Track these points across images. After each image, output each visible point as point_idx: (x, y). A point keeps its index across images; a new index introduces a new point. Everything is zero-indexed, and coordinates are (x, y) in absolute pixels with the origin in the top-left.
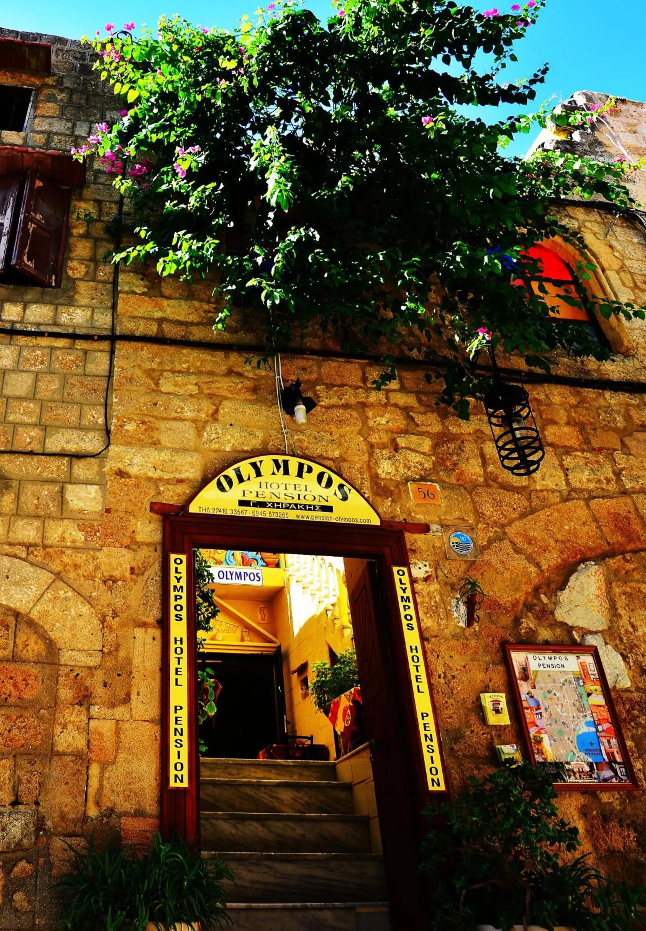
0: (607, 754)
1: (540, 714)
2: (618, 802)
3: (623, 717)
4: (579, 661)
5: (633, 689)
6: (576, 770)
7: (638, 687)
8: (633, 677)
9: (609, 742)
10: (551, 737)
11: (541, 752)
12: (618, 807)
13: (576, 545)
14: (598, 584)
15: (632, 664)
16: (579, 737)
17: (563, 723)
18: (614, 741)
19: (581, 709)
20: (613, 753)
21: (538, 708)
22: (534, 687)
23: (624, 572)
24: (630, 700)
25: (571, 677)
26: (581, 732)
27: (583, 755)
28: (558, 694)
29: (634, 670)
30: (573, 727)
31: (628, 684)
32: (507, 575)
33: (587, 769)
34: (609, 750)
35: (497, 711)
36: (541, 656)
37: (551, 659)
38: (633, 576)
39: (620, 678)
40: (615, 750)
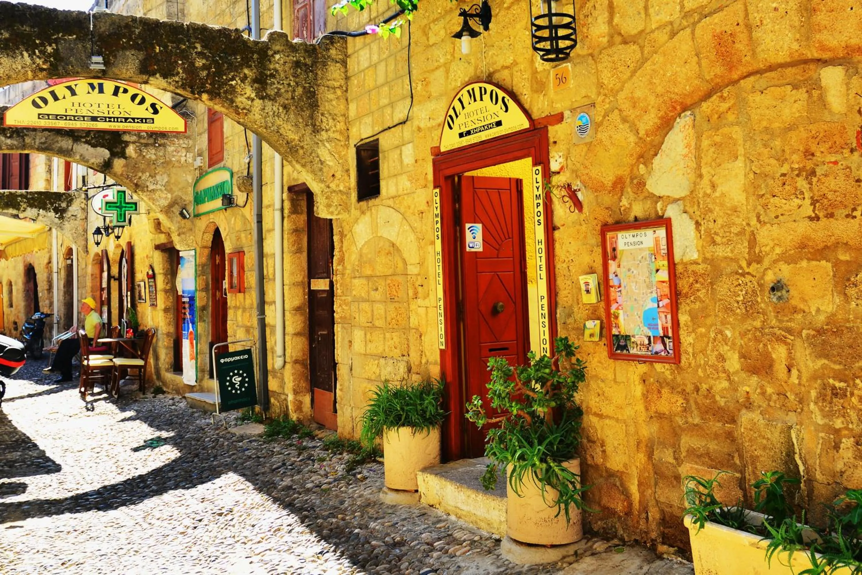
0: (663, 328)
1: (620, 291)
2: (668, 372)
3: (684, 291)
4: (655, 236)
5: (700, 261)
6: (639, 343)
7: (705, 258)
8: (703, 246)
9: (666, 316)
10: (625, 313)
11: (617, 326)
12: (670, 377)
13: (673, 96)
14: (685, 141)
15: (702, 232)
16: (646, 312)
17: (635, 300)
18: (669, 317)
19: (649, 286)
20: (667, 328)
21: (620, 287)
22: (619, 266)
23: (716, 116)
24: (694, 273)
25: (646, 253)
26: (647, 308)
27: (646, 329)
28: (635, 272)
29: (703, 240)
30: (642, 303)
31: (695, 256)
32: (613, 151)
33: (646, 342)
34: (665, 325)
35: (588, 291)
36: (627, 235)
37: (633, 236)
38: (726, 119)
39: (688, 250)
40: (669, 325)
